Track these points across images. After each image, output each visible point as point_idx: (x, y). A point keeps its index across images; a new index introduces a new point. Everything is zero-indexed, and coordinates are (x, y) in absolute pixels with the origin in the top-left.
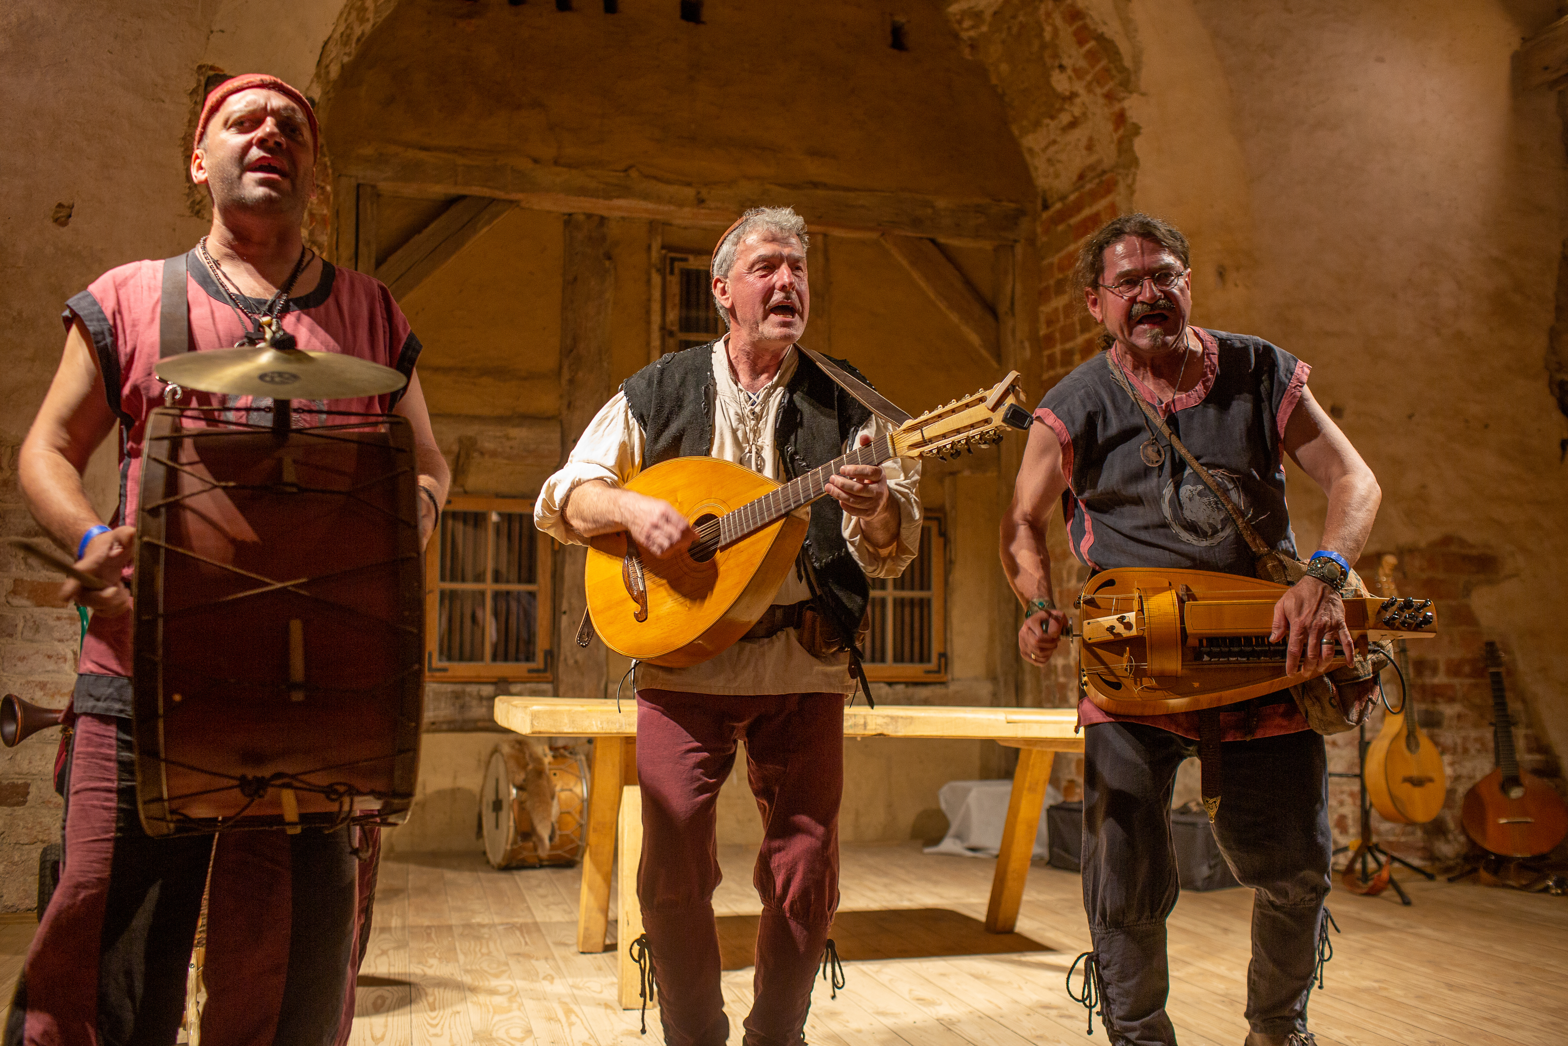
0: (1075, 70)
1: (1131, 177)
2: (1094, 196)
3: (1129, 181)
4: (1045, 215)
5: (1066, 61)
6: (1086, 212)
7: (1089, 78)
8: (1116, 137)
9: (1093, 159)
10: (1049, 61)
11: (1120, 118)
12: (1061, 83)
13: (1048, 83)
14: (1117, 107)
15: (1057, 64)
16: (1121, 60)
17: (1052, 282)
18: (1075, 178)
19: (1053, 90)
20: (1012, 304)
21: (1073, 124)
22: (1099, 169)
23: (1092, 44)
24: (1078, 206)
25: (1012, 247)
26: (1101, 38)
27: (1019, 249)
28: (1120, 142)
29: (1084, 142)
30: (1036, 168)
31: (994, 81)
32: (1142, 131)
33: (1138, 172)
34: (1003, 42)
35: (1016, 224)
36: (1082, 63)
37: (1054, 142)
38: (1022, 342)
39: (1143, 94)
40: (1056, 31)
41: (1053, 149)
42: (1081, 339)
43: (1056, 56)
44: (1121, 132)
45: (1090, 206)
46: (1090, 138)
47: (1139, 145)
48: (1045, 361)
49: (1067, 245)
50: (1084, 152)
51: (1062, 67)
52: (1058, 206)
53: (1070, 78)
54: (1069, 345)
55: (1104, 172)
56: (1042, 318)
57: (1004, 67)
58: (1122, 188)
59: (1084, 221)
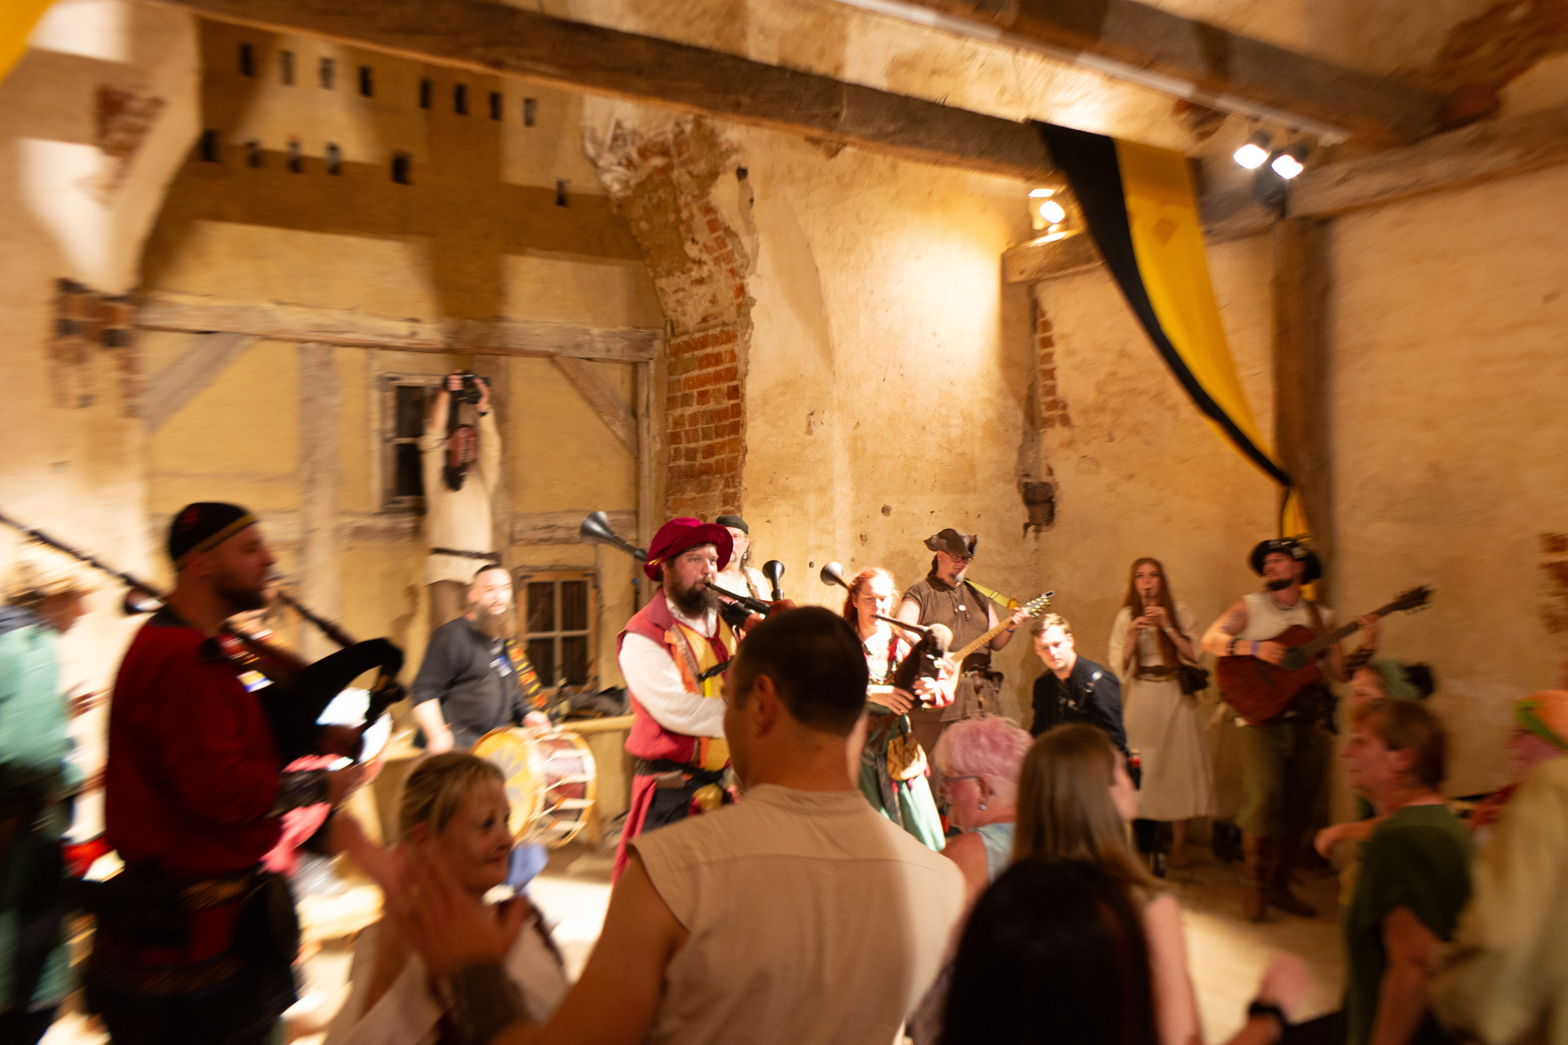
0: (705, 246)
1: (747, 335)
2: (717, 340)
3: (747, 339)
4: (674, 341)
5: (698, 237)
6: (709, 350)
7: (716, 254)
8: (736, 302)
9: (714, 310)
10: (684, 234)
11: (741, 290)
12: (692, 251)
13: (682, 247)
14: (738, 281)
15: (690, 236)
16: (743, 248)
17: (679, 394)
18: (699, 319)
19: (686, 254)
20: (648, 408)
21: (700, 281)
22: (720, 320)
23: (721, 233)
24: (703, 343)
25: (647, 363)
26: (727, 230)
27: (652, 365)
28: (739, 306)
29: (709, 297)
30: (666, 304)
31: (634, 232)
32: (757, 303)
33: (753, 333)
34: (645, 208)
35: (651, 346)
36: (711, 243)
37: (683, 290)
38: (654, 437)
39: (759, 277)
40: (692, 216)
41: (681, 294)
42: (703, 443)
43: (690, 230)
44: (740, 300)
45: (713, 346)
46: (714, 296)
47: (754, 313)
48: (672, 452)
49: (693, 370)
50: (708, 304)
51: (694, 241)
52: (685, 338)
53: (700, 251)
54: (693, 445)
55: (724, 324)
56: (671, 420)
57: (644, 225)
58: (739, 341)
59: (707, 356)
